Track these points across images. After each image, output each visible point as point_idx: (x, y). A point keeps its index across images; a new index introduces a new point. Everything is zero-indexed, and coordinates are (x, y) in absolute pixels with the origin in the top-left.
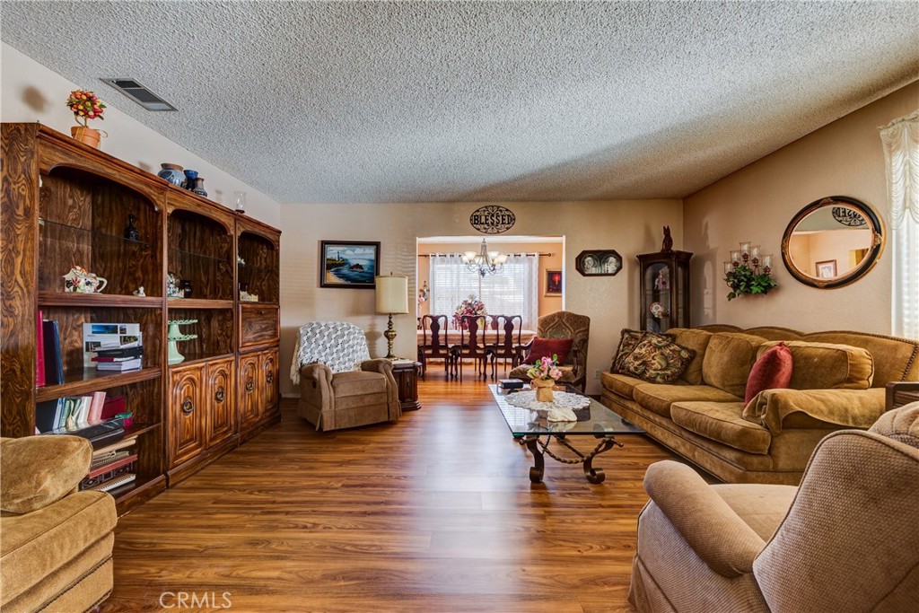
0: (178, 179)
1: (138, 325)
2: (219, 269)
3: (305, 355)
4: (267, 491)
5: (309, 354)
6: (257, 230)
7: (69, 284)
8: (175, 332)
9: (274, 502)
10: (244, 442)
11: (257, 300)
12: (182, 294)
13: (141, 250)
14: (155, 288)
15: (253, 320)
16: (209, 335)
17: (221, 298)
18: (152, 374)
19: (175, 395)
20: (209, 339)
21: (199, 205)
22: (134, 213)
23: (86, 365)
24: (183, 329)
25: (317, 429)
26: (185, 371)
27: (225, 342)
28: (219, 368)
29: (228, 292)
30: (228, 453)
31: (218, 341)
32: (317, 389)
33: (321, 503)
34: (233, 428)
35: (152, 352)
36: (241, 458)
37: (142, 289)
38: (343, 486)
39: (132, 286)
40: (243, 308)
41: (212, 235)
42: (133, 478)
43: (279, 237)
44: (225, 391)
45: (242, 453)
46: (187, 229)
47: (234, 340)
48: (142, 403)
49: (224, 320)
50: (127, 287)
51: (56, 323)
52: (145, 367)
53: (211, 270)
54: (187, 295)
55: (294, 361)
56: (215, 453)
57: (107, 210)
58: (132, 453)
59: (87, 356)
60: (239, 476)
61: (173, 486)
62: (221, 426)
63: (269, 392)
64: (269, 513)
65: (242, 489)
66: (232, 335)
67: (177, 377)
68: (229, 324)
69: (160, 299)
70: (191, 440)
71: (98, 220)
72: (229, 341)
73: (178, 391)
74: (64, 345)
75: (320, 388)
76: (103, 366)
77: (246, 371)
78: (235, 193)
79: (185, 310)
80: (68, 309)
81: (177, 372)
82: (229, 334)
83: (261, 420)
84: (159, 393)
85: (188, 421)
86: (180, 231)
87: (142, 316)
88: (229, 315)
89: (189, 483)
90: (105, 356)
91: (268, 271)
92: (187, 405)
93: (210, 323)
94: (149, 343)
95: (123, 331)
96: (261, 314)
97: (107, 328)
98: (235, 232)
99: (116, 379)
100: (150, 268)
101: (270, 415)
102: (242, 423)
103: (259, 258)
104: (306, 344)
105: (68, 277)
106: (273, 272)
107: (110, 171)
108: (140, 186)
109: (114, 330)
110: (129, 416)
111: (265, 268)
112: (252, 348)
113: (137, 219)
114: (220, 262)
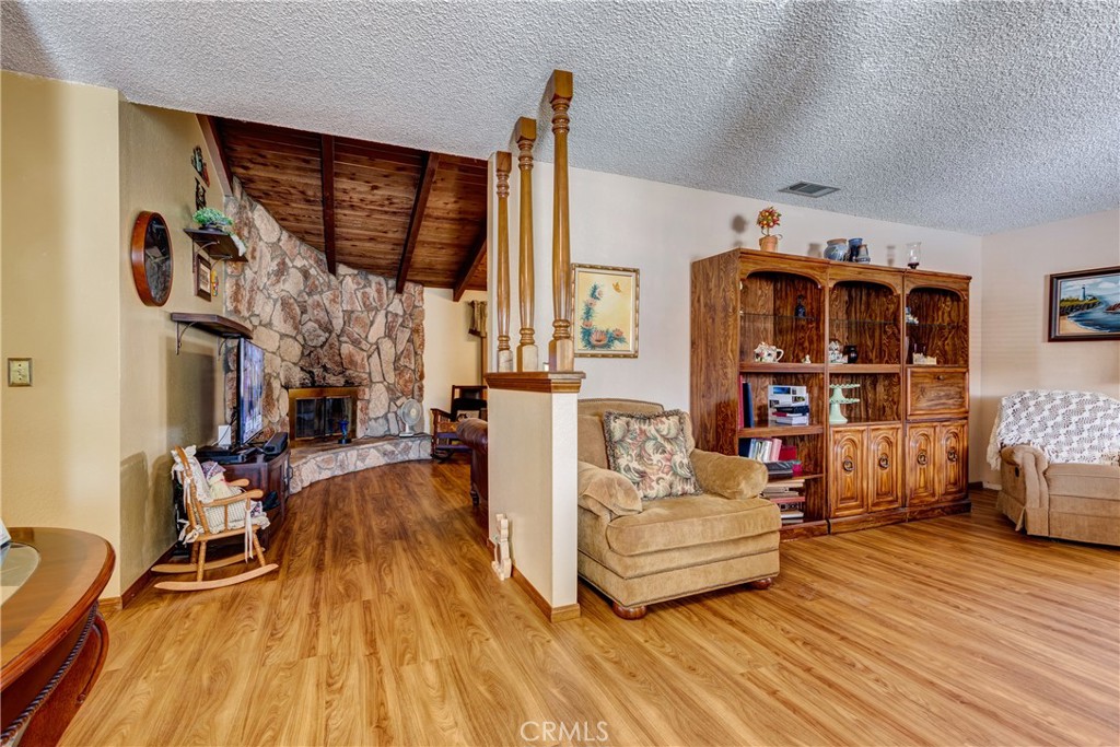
0: (842, 251)
1: (805, 388)
2: (885, 332)
3: (1007, 433)
4: (925, 566)
5: (1015, 433)
6: (933, 283)
7: (758, 355)
8: (839, 395)
9: (929, 577)
10: (913, 519)
11: (935, 363)
12: (846, 359)
13: (808, 323)
14: (819, 356)
15: (927, 386)
16: (875, 400)
17: (887, 362)
18: (815, 430)
19: (836, 453)
20: (874, 405)
21: (860, 273)
22: (803, 293)
23: (770, 418)
24: (848, 393)
25: (1018, 528)
26: (846, 431)
27: (891, 408)
28: (883, 433)
29: (895, 355)
30: (892, 524)
31: (884, 407)
32: (1020, 478)
33: (988, 597)
34: (900, 500)
35: (817, 412)
36: (906, 532)
37: (808, 357)
38: (1028, 594)
39: (801, 355)
40: (912, 373)
41: (877, 297)
42: (801, 515)
43: (968, 284)
44: (889, 459)
45: (907, 528)
46: (854, 295)
47: (901, 407)
48: (809, 455)
49: (891, 385)
50: (797, 355)
51: (750, 384)
52: (811, 424)
53: (877, 334)
54: (851, 361)
55: (992, 440)
56: (878, 519)
57: (784, 294)
58: (801, 495)
59: (770, 411)
60: (899, 545)
61: (835, 534)
62: (886, 494)
63: (951, 471)
64: (920, 582)
65: (898, 557)
66: (899, 402)
67: (838, 436)
68: (895, 389)
69: (822, 365)
70: (852, 498)
71: (778, 302)
72: (895, 407)
73: (839, 450)
74: (754, 403)
75: (1024, 476)
76: (781, 420)
77: (917, 442)
78: (908, 245)
79: (852, 375)
80: (758, 374)
81: (837, 432)
82: (896, 400)
83: (937, 502)
84: (822, 447)
85: (848, 480)
86: (846, 298)
87: (809, 379)
88: (895, 380)
89: (848, 536)
90: (782, 411)
91: (953, 328)
92: (848, 465)
93: (875, 389)
94: (814, 404)
95: (794, 392)
96: (939, 378)
97: (783, 389)
98: (902, 290)
99: (788, 430)
100: (815, 338)
101: (953, 501)
102: (911, 499)
103: (940, 313)
104: (1011, 419)
105: (757, 351)
106: (961, 328)
107: (782, 266)
108: (805, 270)
109: (788, 392)
110: (799, 463)
111: (949, 324)
112: (925, 417)
113: (805, 297)
114: (885, 324)
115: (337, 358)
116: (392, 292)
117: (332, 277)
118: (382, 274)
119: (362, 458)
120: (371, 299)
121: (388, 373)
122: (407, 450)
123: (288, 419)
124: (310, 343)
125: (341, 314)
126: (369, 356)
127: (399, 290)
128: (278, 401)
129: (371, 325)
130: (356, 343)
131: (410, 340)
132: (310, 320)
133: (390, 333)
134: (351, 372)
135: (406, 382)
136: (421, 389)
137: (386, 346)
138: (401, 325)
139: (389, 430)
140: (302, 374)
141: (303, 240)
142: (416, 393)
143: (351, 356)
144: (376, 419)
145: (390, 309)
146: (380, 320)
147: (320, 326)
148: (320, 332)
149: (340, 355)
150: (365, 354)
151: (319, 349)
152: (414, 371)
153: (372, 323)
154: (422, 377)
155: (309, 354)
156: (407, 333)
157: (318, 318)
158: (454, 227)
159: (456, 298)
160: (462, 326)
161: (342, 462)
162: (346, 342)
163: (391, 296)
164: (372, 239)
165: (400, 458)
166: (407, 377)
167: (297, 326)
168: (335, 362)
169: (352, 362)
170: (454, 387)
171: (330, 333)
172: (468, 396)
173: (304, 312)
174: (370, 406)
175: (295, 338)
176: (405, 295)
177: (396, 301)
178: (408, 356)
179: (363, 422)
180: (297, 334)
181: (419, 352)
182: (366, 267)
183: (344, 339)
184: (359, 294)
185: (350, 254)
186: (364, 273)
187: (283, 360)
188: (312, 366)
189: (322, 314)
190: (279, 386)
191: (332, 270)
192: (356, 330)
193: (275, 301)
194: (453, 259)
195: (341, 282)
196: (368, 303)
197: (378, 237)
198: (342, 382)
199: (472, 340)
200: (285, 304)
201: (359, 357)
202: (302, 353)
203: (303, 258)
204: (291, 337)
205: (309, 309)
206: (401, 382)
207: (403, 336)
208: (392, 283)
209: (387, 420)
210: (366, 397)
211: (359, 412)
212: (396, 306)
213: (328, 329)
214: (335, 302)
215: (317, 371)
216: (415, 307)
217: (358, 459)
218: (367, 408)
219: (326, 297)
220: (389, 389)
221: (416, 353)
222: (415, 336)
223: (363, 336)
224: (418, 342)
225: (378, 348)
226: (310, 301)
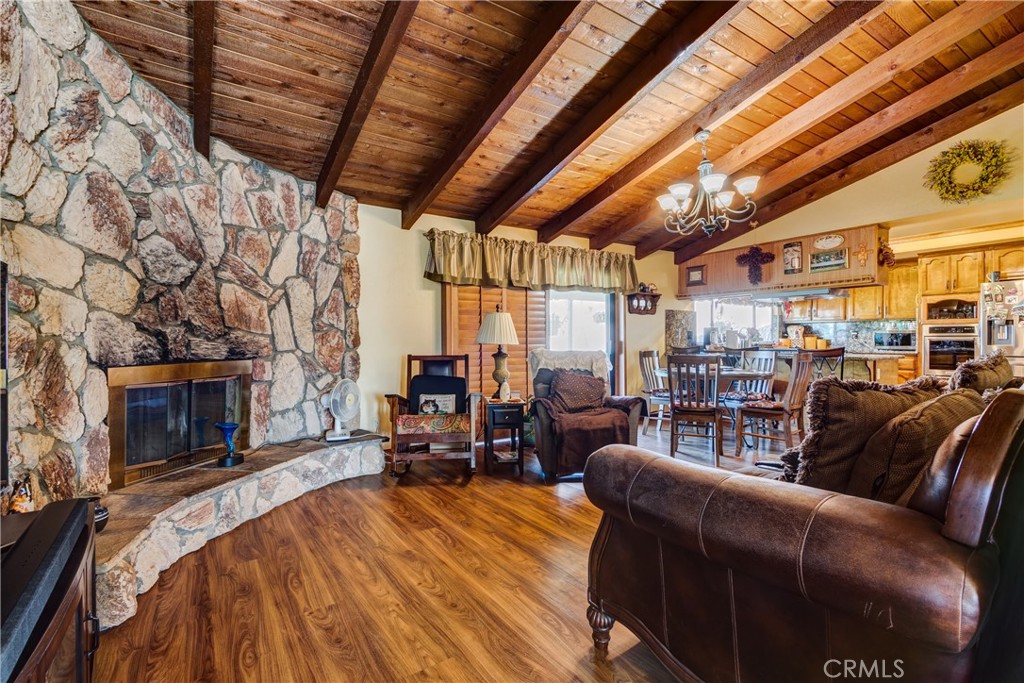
115: (213, 308)
116: (309, 204)
117: (201, 159)
118: (293, 171)
119: (265, 491)
120: (274, 211)
121: (303, 335)
122: (341, 463)
123: (105, 429)
124: (158, 277)
125: (220, 230)
126: (272, 308)
127: (321, 201)
128: (79, 395)
129: (274, 255)
130: (248, 283)
131: (338, 284)
132: (156, 232)
133: (305, 271)
134: (240, 333)
135: (332, 350)
136: (356, 361)
137: (300, 291)
138: (324, 259)
139: (305, 428)
140: (140, 338)
141: (139, 68)
142: (348, 367)
143: (238, 305)
144: (283, 413)
145: (305, 231)
146: (290, 247)
147: (179, 247)
148: (178, 258)
149: (218, 302)
150: (265, 303)
151: (176, 291)
152: (344, 333)
153: (276, 252)
154: (356, 342)
155: (156, 299)
156: (333, 273)
157: (175, 230)
158: (444, 76)
159: (407, 224)
160: (416, 266)
161: (230, 508)
162: (230, 281)
163: (308, 210)
164: (285, 86)
165: (331, 478)
166: (334, 342)
167: (128, 241)
168: (210, 316)
169: (242, 317)
170: (411, 358)
171: (200, 261)
172: (435, 371)
173: (143, 214)
174: (274, 391)
175: (123, 265)
176: (330, 211)
177: (316, 219)
178: (335, 310)
179: (262, 420)
180: (128, 256)
181: (352, 303)
182: (266, 153)
183: (226, 274)
184: (253, 200)
185: (239, 119)
186: (262, 164)
187: (92, 308)
188: (163, 322)
189: (182, 225)
190: (82, 362)
191: (203, 147)
192: (250, 262)
193: (71, 178)
194: (420, 150)
195: (220, 173)
196: (268, 216)
197: (300, 81)
198: (224, 351)
199: (429, 289)
200: (97, 191)
201: (253, 307)
202: (141, 296)
203: (142, 108)
204: (114, 261)
205: (155, 212)
206: (325, 351)
207: (327, 276)
208: (309, 188)
209: (302, 413)
210: (267, 377)
211: (254, 404)
212: (316, 227)
213: (195, 253)
214: (208, 206)
215: (171, 331)
216: (345, 232)
217: (260, 494)
218: (268, 396)
219: (189, 197)
220: (305, 362)
221: (347, 305)
222: (346, 280)
223: (261, 274)
224: (350, 287)
225: (286, 294)
226: (157, 196)
